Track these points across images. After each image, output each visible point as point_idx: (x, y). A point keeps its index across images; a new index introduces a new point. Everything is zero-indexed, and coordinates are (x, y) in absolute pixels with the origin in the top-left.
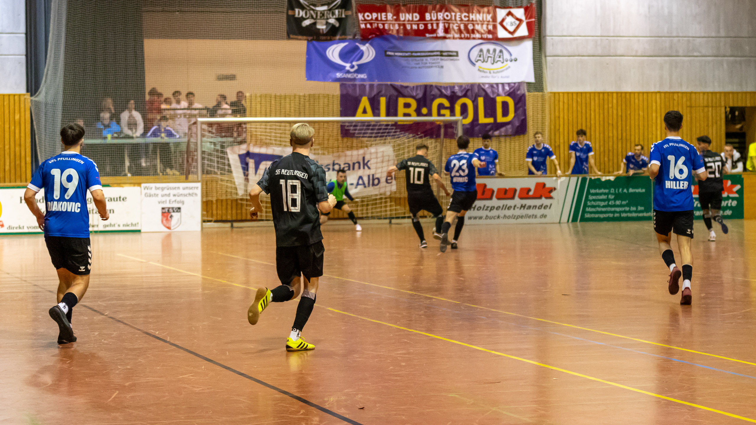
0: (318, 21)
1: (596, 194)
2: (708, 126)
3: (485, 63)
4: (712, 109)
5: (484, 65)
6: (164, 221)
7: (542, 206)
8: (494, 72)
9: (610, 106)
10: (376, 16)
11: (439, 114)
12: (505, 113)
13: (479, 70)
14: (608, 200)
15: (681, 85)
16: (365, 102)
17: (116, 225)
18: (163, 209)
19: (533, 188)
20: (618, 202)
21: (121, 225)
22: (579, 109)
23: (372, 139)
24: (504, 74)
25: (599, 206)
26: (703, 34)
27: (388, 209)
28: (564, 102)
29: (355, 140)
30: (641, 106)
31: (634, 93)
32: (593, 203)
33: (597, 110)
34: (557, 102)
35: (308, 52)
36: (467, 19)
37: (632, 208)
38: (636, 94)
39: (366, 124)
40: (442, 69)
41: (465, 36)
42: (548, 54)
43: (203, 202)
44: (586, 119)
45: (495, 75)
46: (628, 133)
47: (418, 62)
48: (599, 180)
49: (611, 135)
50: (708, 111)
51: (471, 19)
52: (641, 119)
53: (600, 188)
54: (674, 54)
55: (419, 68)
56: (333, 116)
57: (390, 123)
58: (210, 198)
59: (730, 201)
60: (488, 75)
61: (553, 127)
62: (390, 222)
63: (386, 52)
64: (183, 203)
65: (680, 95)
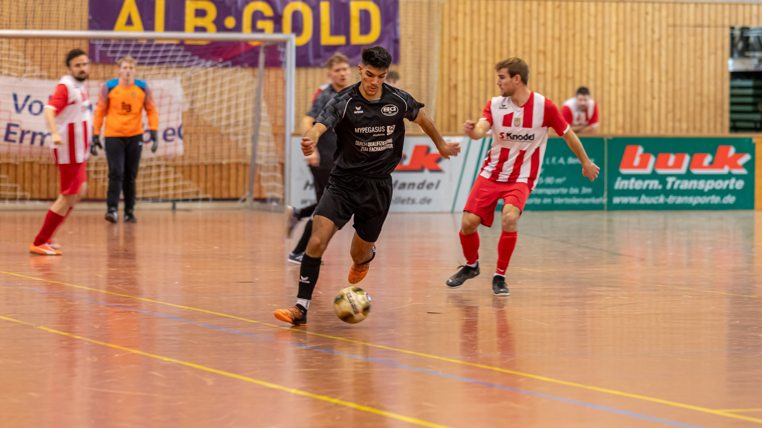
2: (702, 58)
4: (709, 31)
7: (423, 184)
9: (542, 20)
12: (365, 30)
16: (129, 6)
19: (409, 154)
20: (550, 180)
22: (490, 25)
27: (171, 184)
33: (520, 29)
37: (571, 189)
39: (134, 43)
44: (501, 42)
46: (570, 67)
50: (702, 33)
57: (173, 42)
59: (733, 180)
61: (445, 55)
62: (174, 208)
65: (657, 5)
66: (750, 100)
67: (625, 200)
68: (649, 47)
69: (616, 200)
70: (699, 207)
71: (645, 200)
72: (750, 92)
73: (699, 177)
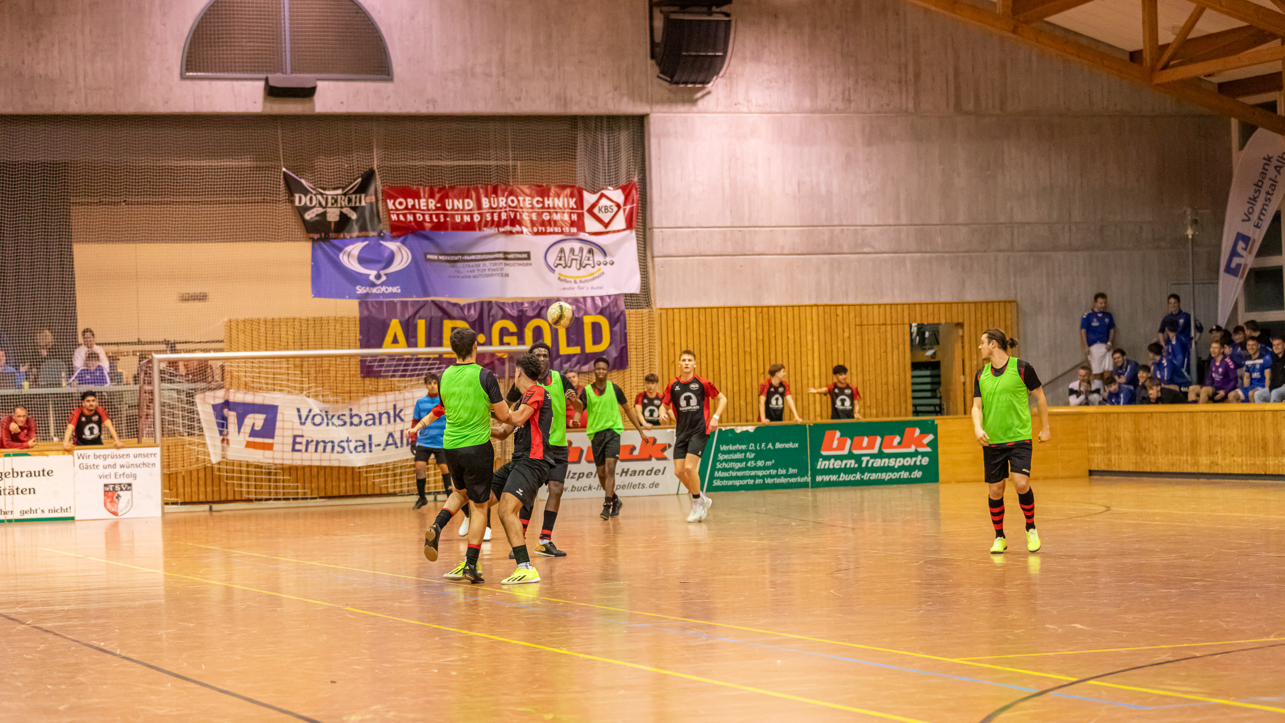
0: (328, 210)
1: (729, 452)
2: (886, 352)
3: (567, 268)
4: (892, 329)
5: (567, 272)
6: (108, 504)
7: (651, 471)
8: (581, 281)
9: (747, 326)
10: (412, 203)
11: (502, 343)
12: (597, 340)
13: (559, 278)
14: (746, 460)
15: (847, 295)
16: (395, 327)
17: (39, 511)
18: (106, 485)
19: (638, 446)
20: (760, 463)
21: (46, 511)
22: (702, 331)
23: (406, 379)
24: (596, 283)
25: (733, 469)
26: (876, 222)
28: (680, 322)
29: (381, 381)
30: (791, 327)
31: (781, 307)
32: (726, 466)
33: (728, 333)
34: (670, 323)
35: (314, 258)
36: (541, 205)
37: (780, 470)
38: (784, 309)
39: (397, 357)
40: (507, 278)
41: (538, 230)
42: (656, 254)
43: (163, 475)
44: (713, 345)
45: (582, 285)
47: (472, 269)
48: (732, 430)
49: (748, 368)
50: (886, 331)
51: (546, 206)
52: (791, 342)
53: (734, 444)
54: (836, 250)
55: (474, 277)
56: (349, 347)
57: (431, 356)
58: (173, 470)
59: (919, 457)
60: (573, 285)
61: (665, 358)
63: (425, 255)
64: (135, 476)
65: (845, 308)
66: (928, 387)
67: (826, 478)
68: (840, 344)
69: (819, 478)
70: (891, 482)
71: (844, 477)
72: (928, 380)
73: (890, 456)
